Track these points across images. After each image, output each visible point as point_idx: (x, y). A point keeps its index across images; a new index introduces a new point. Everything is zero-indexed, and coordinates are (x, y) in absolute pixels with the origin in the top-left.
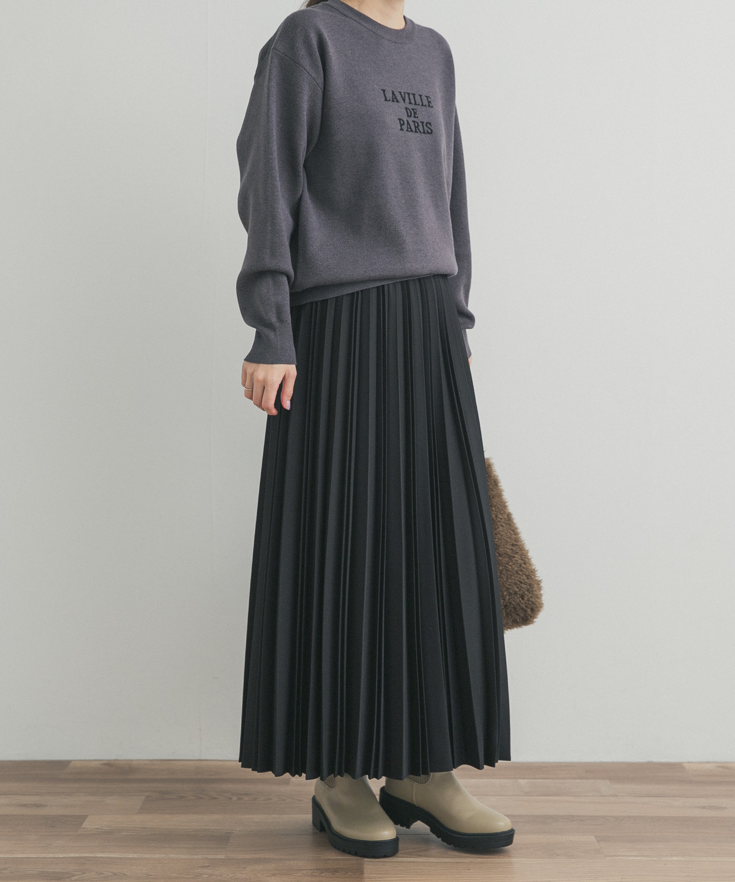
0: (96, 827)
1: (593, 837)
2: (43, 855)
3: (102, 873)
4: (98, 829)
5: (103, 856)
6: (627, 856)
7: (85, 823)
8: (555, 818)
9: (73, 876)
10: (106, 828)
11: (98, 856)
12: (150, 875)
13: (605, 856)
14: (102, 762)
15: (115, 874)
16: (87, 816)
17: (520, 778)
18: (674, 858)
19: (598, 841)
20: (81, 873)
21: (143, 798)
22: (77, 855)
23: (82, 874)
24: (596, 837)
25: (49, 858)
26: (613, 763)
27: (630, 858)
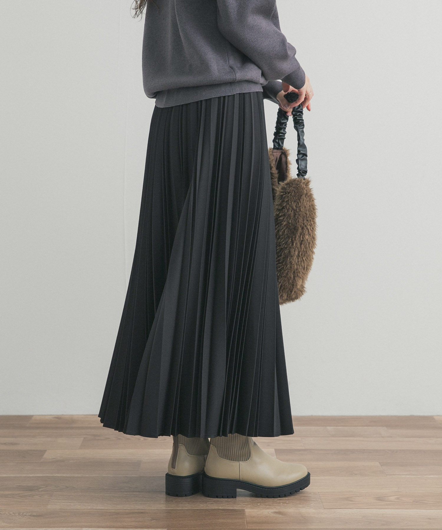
0: (53, 457)
1: (378, 463)
2: (18, 475)
3: (59, 487)
4: (54, 458)
5: (58, 475)
6: (401, 475)
7: (45, 455)
8: (353, 451)
9: (40, 488)
10: (59, 458)
11: (55, 475)
12: (90, 488)
13: (387, 475)
14: (53, 416)
15: (67, 487)
16: (46, 451)
17: (328, 426)
18: (432, 476)
19: (381, 466)
20: (44, 487)
21: (82, 439)
22: (42, 475)
23: (46, 487)
24: (379, 463)
25: (23, 477)
26: (388, 416)
27: (403, 476)
